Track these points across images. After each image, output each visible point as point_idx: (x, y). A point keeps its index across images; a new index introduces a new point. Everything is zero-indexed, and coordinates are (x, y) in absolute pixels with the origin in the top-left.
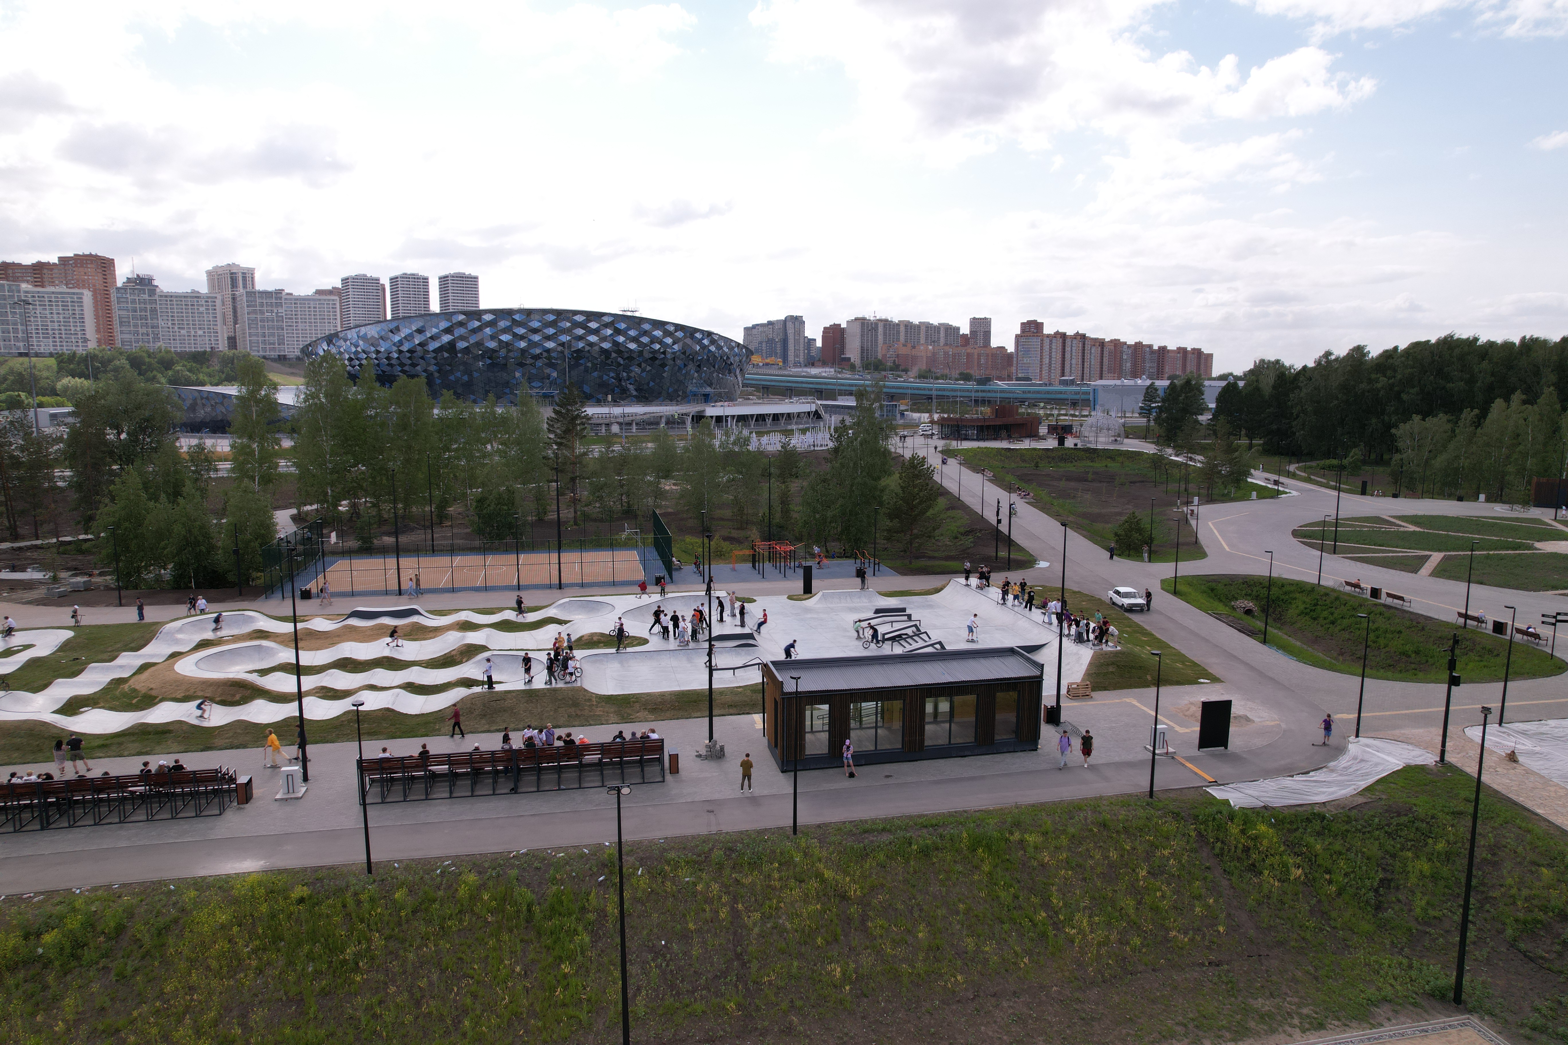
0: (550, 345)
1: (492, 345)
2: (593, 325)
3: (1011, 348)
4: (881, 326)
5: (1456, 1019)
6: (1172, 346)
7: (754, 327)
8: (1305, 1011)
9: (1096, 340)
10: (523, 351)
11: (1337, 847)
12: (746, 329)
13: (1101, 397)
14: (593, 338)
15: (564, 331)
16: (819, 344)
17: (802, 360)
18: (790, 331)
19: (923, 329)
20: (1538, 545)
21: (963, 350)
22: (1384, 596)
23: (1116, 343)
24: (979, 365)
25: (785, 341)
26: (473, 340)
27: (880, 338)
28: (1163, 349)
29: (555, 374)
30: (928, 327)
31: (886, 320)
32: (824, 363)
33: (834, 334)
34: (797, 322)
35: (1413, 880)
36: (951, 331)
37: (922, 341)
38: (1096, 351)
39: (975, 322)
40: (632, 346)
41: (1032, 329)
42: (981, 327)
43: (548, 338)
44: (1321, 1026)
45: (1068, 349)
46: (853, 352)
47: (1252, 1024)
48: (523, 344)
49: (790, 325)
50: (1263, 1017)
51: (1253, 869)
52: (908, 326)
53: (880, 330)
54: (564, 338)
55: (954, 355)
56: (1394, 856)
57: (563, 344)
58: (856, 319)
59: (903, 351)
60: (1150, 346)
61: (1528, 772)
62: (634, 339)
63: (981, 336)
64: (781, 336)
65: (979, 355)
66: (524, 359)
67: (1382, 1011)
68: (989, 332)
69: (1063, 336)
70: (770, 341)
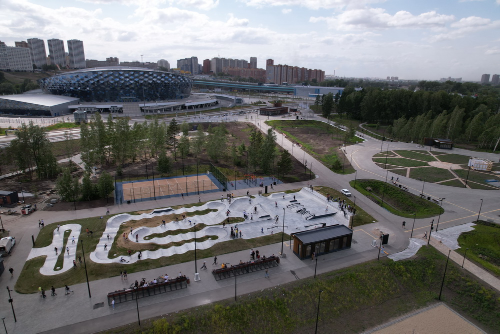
0: (132, 82)
1: (112, 82)
2: (146, 75)
3: (265, 68)
4: (223, 60)
5: (440, 303)
6: (313, 69)
7: (181, 60)
8: (416, 305)
9: (290, 67)
10: (123, 84)
11: (414, 268)
12: (178, 61)
13: (297, 90)
14: (146, 79)
15: (137, 77)
16: (202, 65)
17: (197, 71)
18: (193, 62)
19: (236, 61)
20: (429, 163)
21: (250, 70)
22: (402, 187)
23: (296, 67)
24: (255, 75)
25: (191, 65)
26: (106, 80)
27: (223, 64)
28: (310, 70)
29: (134, 91)
30: (238, 61)
31: (224, 59)
32: (205, 73)
33: (207, 62)
34: (195, 59)
35: (429, 275)
36: (245, 62)
37: (236, 66)
38: (291, 71)
39: (251, 58)
40: (159, 82)
41: (270, 62)
42: (254, 60)
43: (131, 80)
44: (419, 308)
45: (282, 70)
46: (214, 68)
47: (408, 309)
48: (123, 82)
49: (193, 60)
50: (410, 307)
51: (401, 275)
52: (231, 60)
53: (223, 62)
54: (136, 80)
55: (247, 71)
56: (424, 269)
57: (136, 82)
58: (215, 58)
59: (230, 69)
60: (306, 69)
61: (444, 245)
62: (159, 80)
63: (254, 63)
64: (190, 64)
65: (255, 71)
66: (123, 87)
67: (428, 303)
68: (256, 62)
69: (281, 66)
70: (186, 65)
